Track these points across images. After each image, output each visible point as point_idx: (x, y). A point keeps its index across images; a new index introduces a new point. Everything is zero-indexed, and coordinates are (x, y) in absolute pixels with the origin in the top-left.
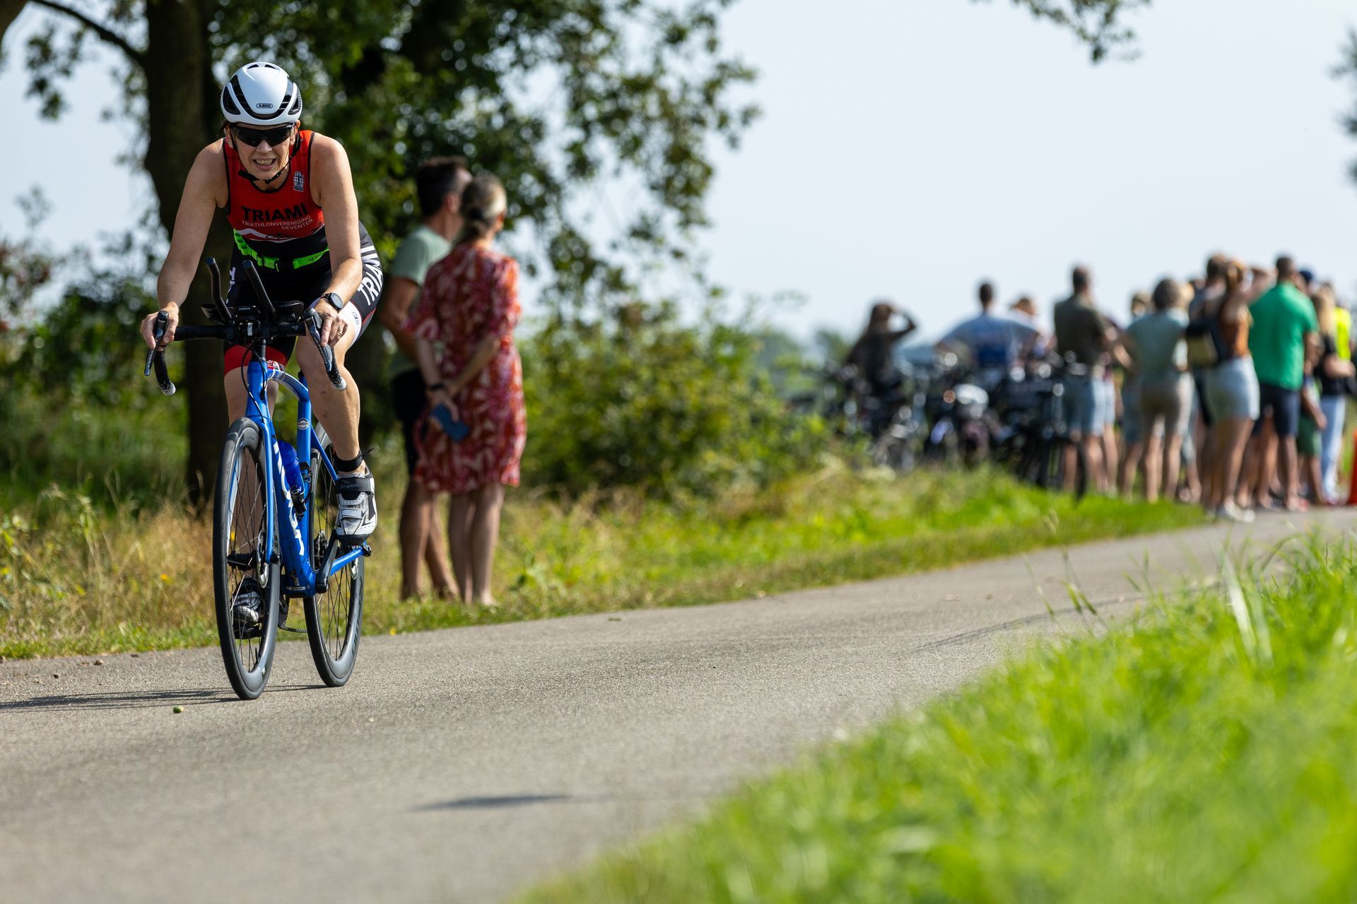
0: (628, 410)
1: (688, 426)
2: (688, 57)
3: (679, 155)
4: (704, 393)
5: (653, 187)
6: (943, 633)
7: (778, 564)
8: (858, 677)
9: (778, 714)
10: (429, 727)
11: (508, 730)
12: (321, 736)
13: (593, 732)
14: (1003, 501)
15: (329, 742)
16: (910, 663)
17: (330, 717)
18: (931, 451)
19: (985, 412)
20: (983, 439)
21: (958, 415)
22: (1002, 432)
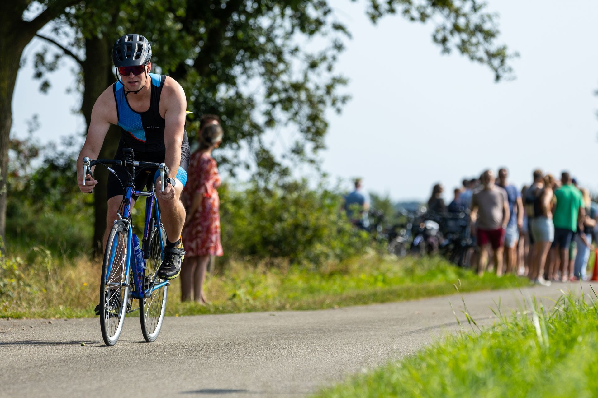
0: (285, 225)
1: (309, 233)
2: (319, 75)
3: (313, 118)
4: (317, 219)
5: (302, 131)
6: (413, 328)
7: (345, 294)
8: (375, 345)
9: (339, 360)
10: (190, 358)
11: (223, 361)
12: (143, 359)
13: (260, 363)
14: (443, 272)
15: (146, 362)
16: (398, 340)
17: (148, 351)
18: (413, 249)
19: (437, 233)
20: (436, 244)
21: (425, 233)
22: (444, 242)
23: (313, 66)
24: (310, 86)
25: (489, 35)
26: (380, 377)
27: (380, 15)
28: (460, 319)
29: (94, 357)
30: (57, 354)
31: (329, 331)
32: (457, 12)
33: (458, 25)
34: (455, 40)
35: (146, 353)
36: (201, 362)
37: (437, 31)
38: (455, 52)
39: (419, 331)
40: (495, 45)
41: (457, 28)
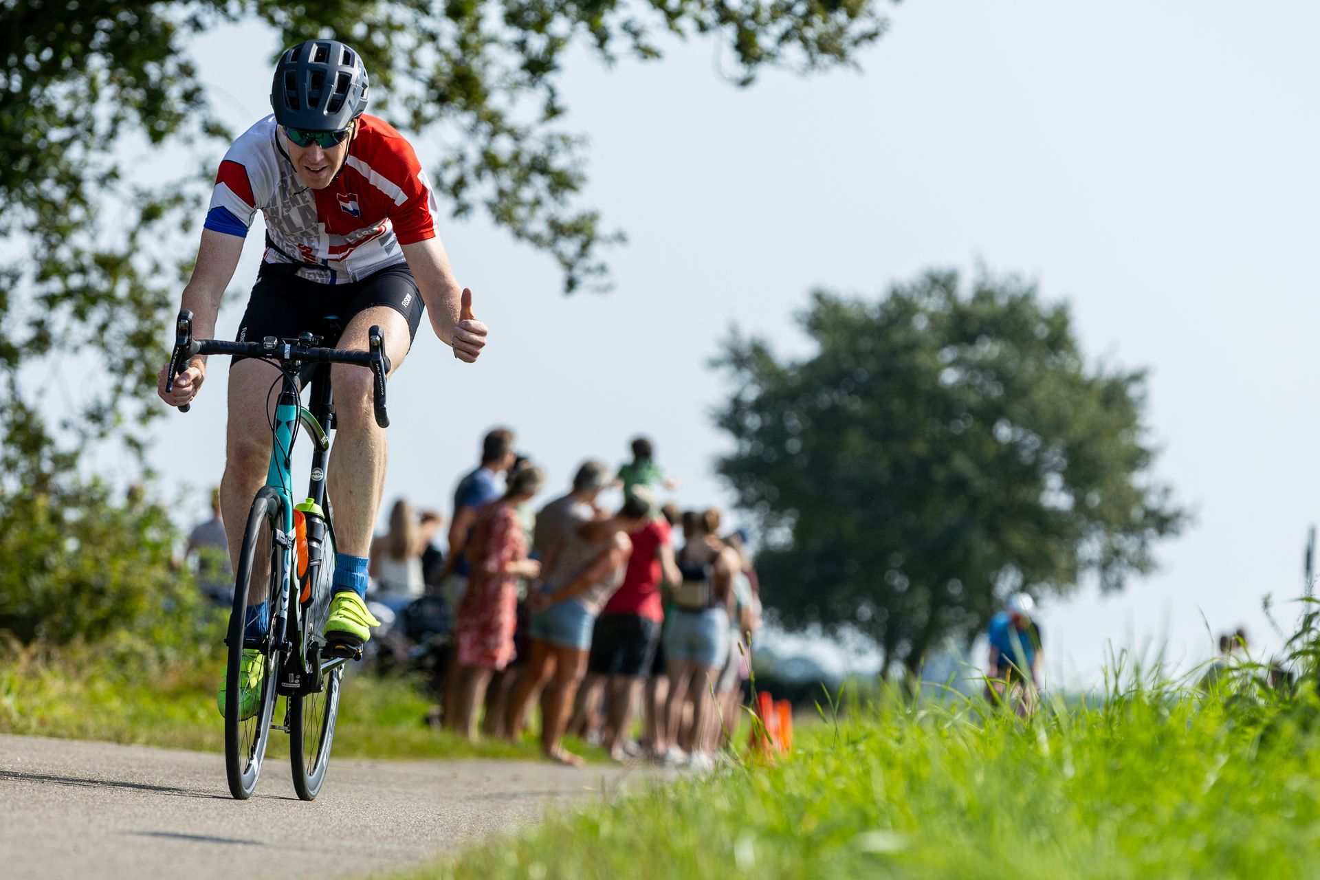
0: (50, 581)
1: (106, 604)
2: (161, 236)
3: (142, 341)
4: (127, 572)
5: (111, 369)
23: (150, 215)
24: (141, 262)
25: (562, 183)
32: (495, 123)
33: (493, 154)
34: (484, 190)
37: (446, 165)
38: (482, 217)
40: (572, 207)
41: (490, 163)
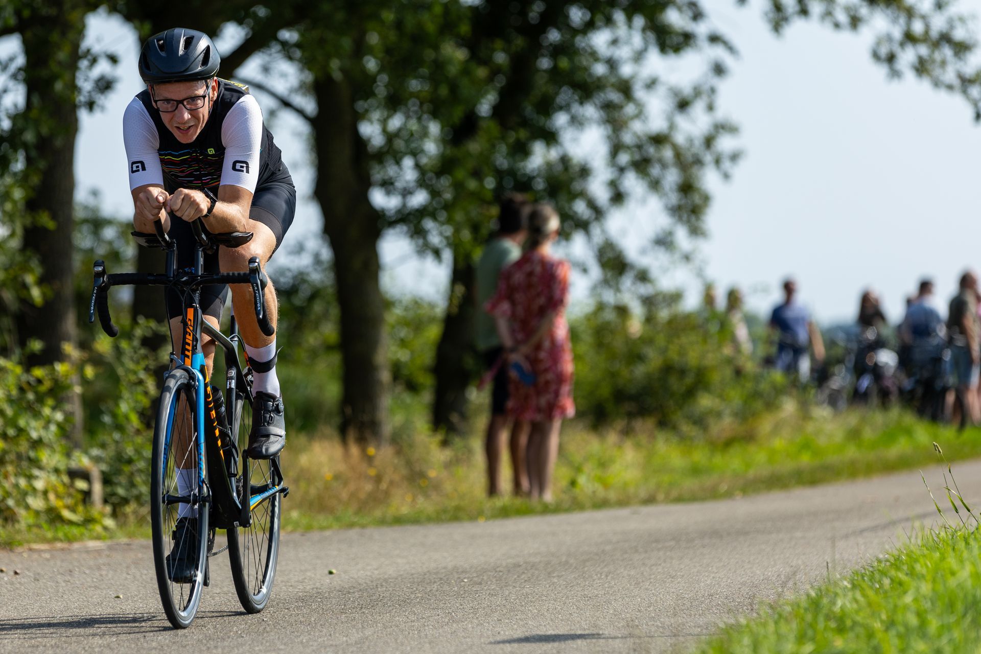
0: (649, 367)
1: (689, 379)
2: (693, 121)
3: (687, 188)
4: (701, 356)
5: (669, 210)
6: (865, 524)
7: (751, 473)
8: (804, 554)
9: (748, 579)
10: (505, 586)
11: (560, 589)
12: (430, 591)
13: (619, 590)
14: (908, 432)
15: (435, 595)
16: (841, 544)
17: (437, 578)
18: (858, 397)
19: (895, 371)
20: (894, 389)
21: (877, 372)
22: (907, 384)
23: (683, 105)
24: (680, 139)
25: (961, 48)
26: (815, 605)
27: (786, 19)
28: (941, 506)
29: (351, 591)
30: (291, 589)
31: (729, 534)
32: (910, 13)
33: (911, 33)
34: (907, 57)
35: (435, 582)
36: (524, 592)
37: (878, 43)
38: (910, 76)
39: (874, 529)
40: (972, 64)
41: (909, 38)
